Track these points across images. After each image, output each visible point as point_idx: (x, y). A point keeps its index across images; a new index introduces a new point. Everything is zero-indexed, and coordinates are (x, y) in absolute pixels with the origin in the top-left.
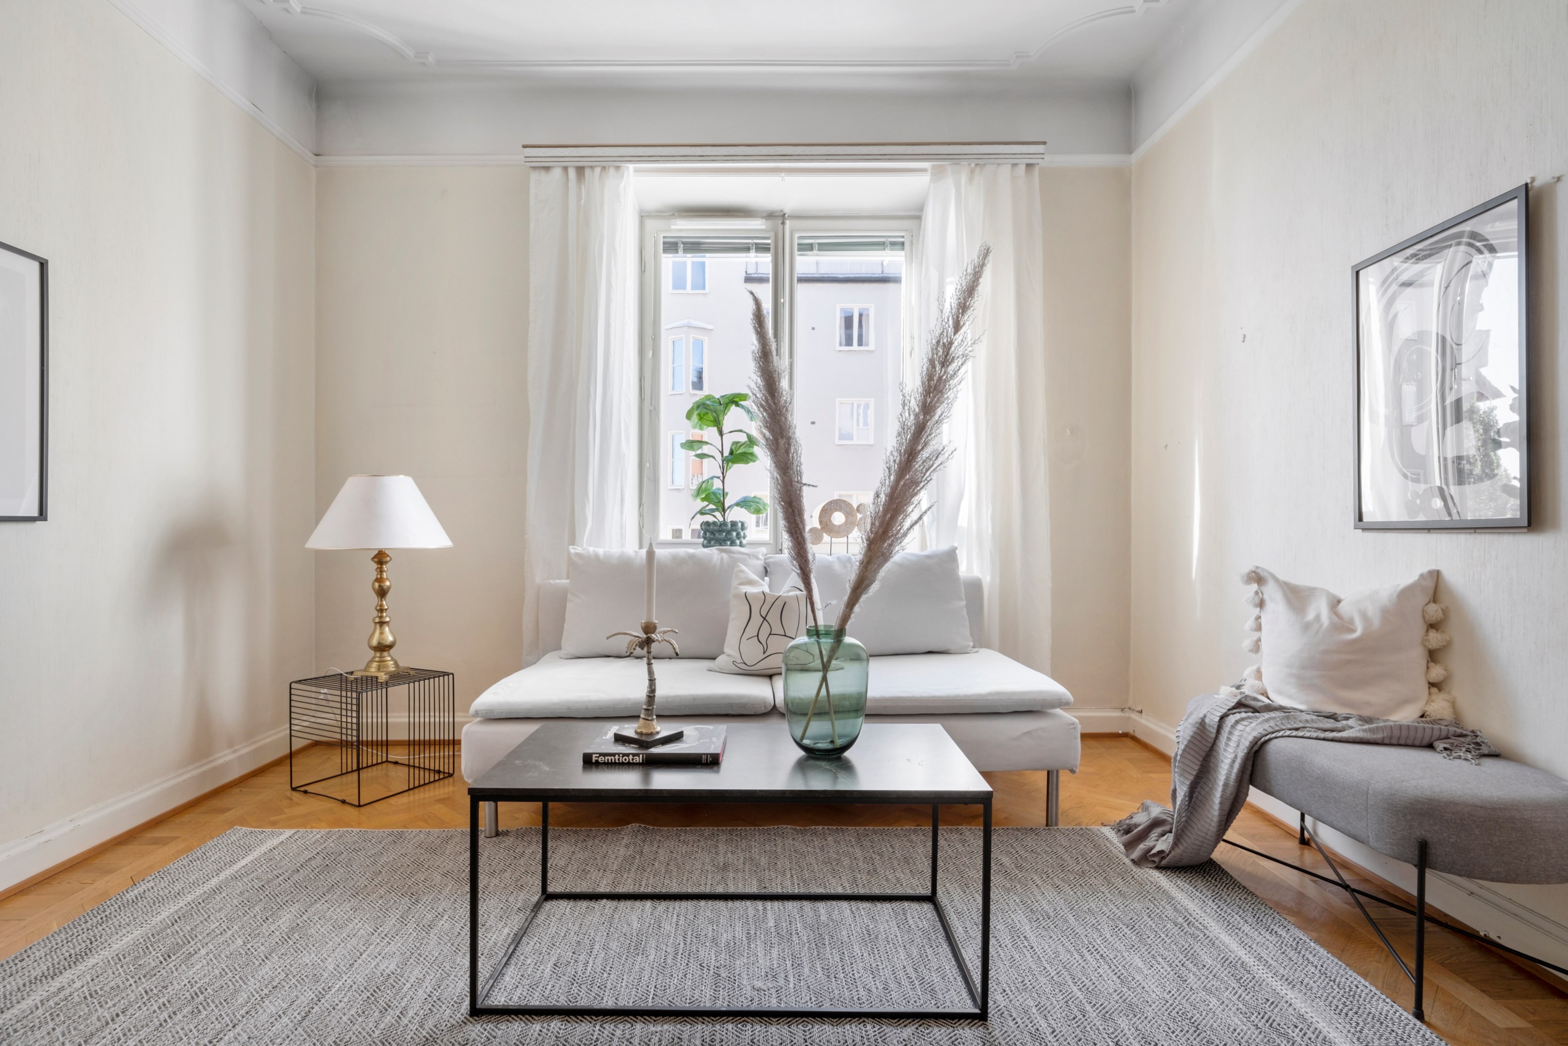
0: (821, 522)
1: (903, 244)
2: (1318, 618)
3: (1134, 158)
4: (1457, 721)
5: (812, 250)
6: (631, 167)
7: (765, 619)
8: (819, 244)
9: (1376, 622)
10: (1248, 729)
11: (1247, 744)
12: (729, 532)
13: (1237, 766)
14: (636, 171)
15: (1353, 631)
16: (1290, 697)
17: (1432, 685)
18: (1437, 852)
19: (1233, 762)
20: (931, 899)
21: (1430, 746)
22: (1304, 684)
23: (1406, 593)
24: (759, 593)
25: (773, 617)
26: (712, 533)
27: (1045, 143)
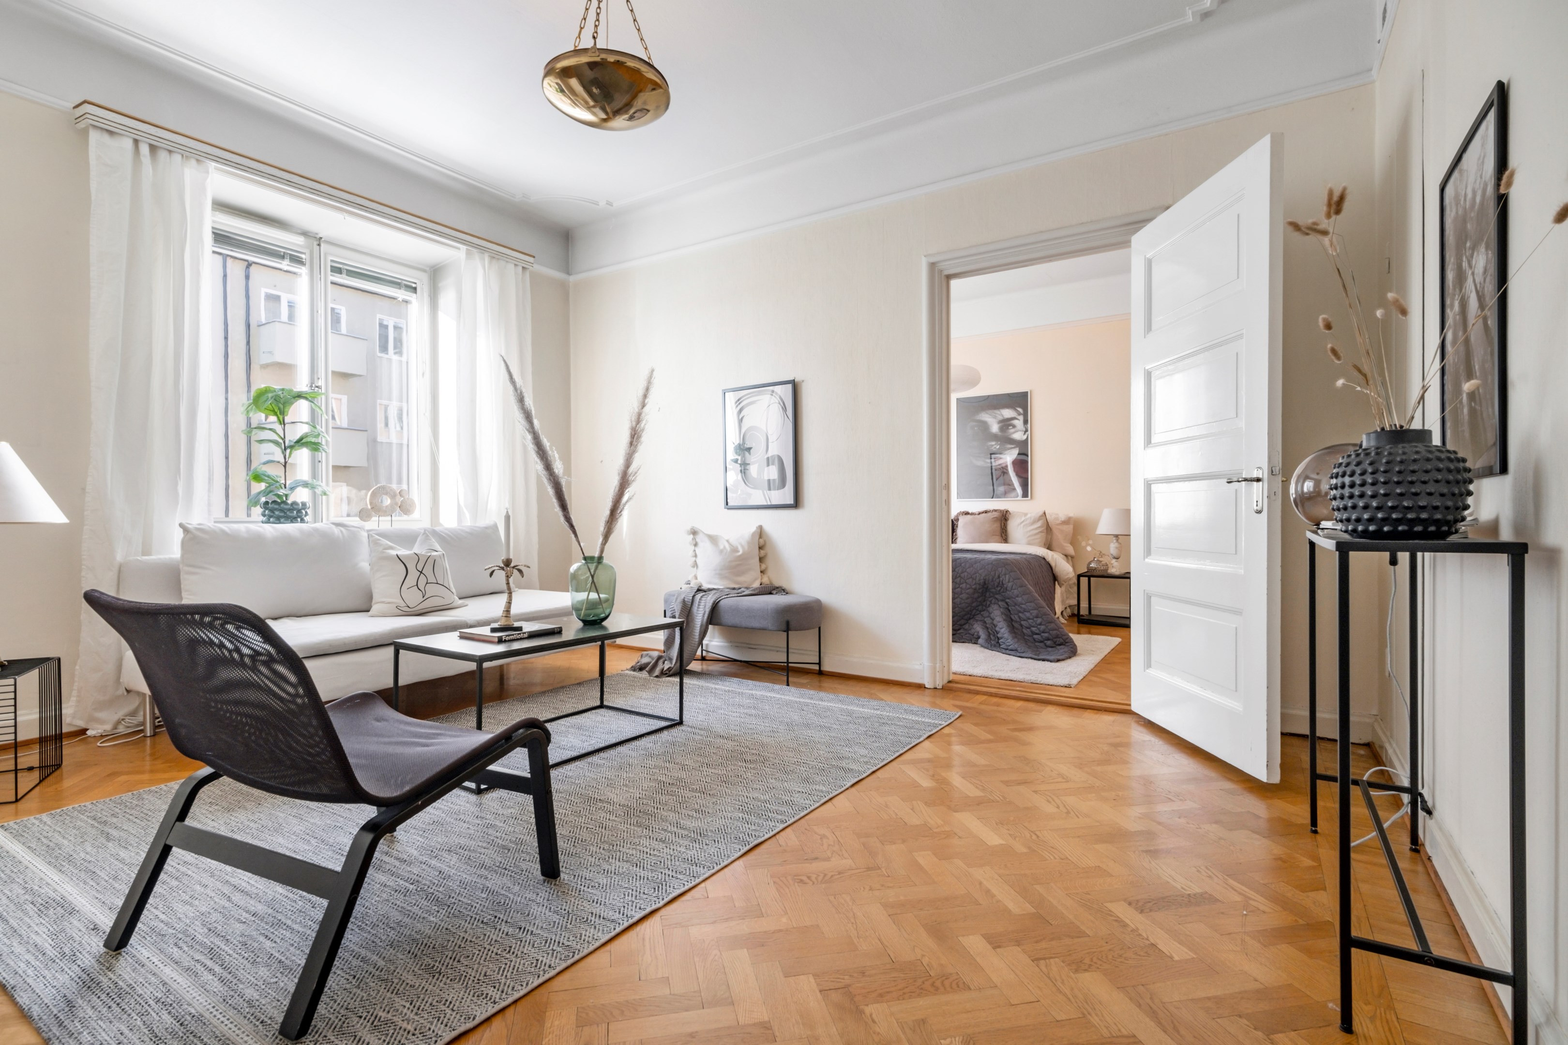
0: (371, 503)
1: (415, 289)
2: (725, 547)
3: (572, 279)
4: (771, 583)
5: (341, 273)
6: (214, 164)
7: (421, 572)
8: (347, 270)
9: (746, 548)
10: (709, 598)
11: (711, 604)
12: (299, 511)
13: (706, 616)
14: (216, 168)
15: (738, 551)
16: (715, 584)
17: (761, 572)
18: (792, 624)
19: (704, 614)
20: (602, 706)
21: (771, 593)
22: (722, 577)
23: (753, 534)
24: (411, 554)
25: (428, 571)
26: (272, 511)
27: (534, 257)
